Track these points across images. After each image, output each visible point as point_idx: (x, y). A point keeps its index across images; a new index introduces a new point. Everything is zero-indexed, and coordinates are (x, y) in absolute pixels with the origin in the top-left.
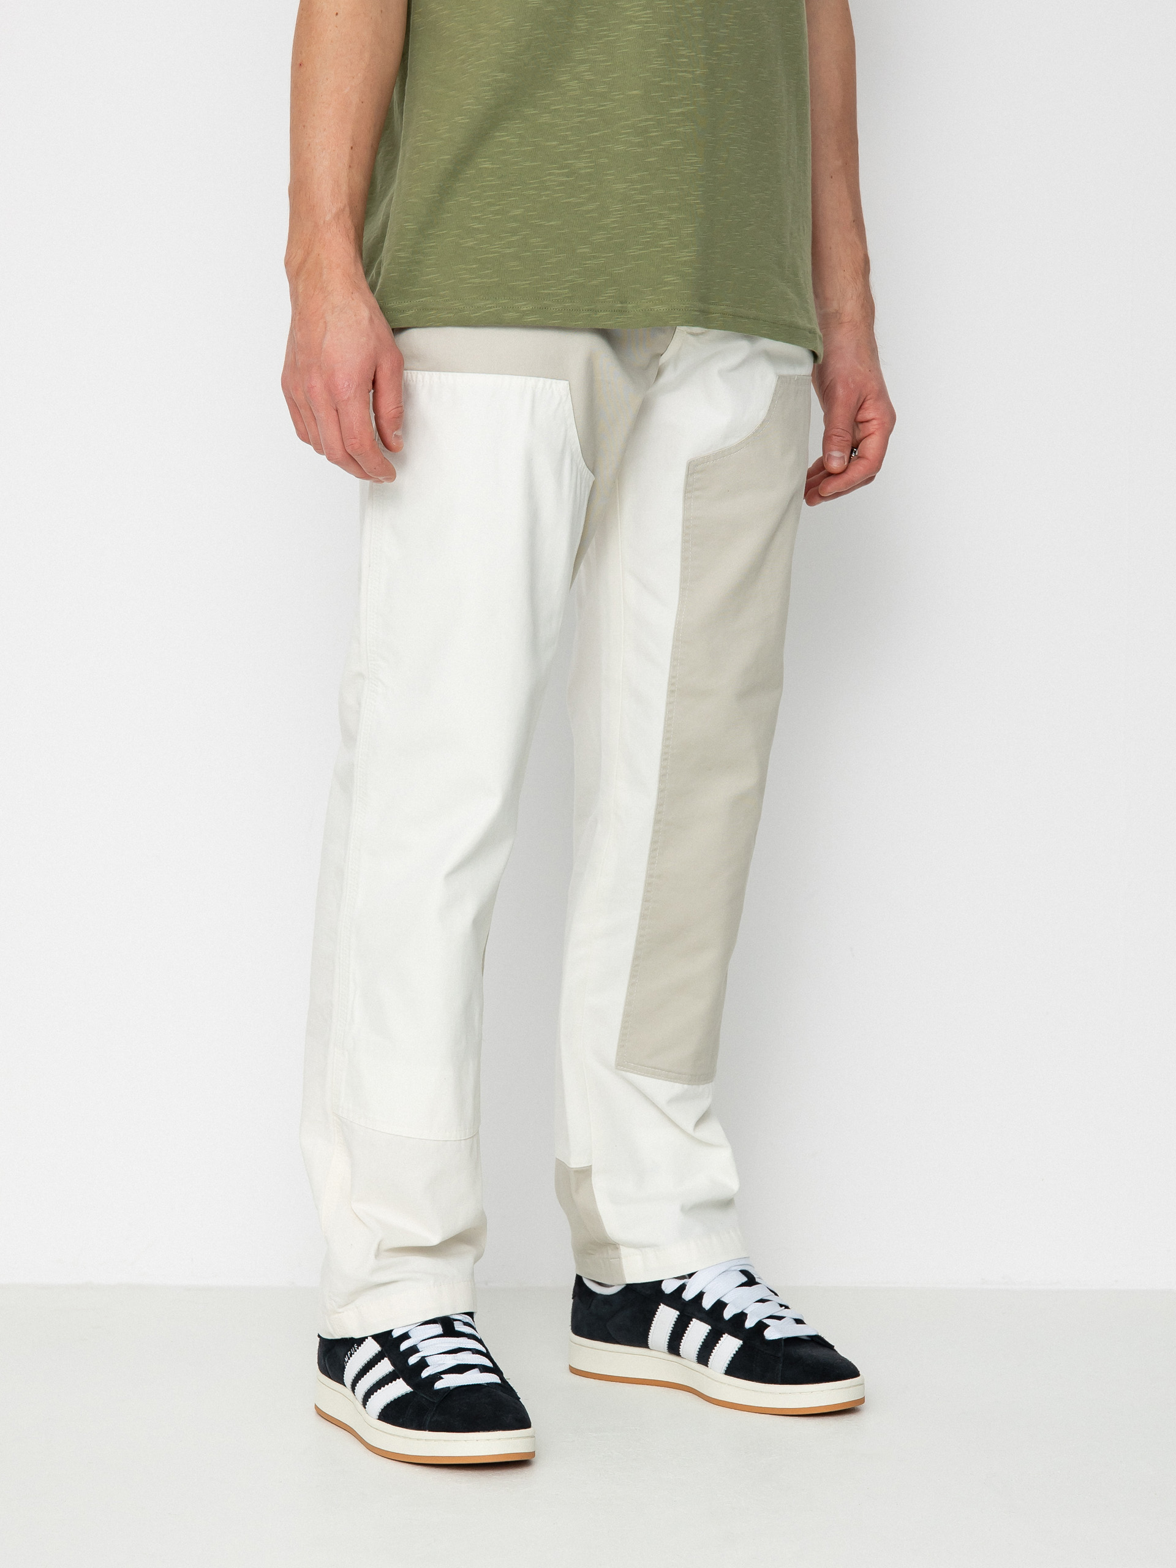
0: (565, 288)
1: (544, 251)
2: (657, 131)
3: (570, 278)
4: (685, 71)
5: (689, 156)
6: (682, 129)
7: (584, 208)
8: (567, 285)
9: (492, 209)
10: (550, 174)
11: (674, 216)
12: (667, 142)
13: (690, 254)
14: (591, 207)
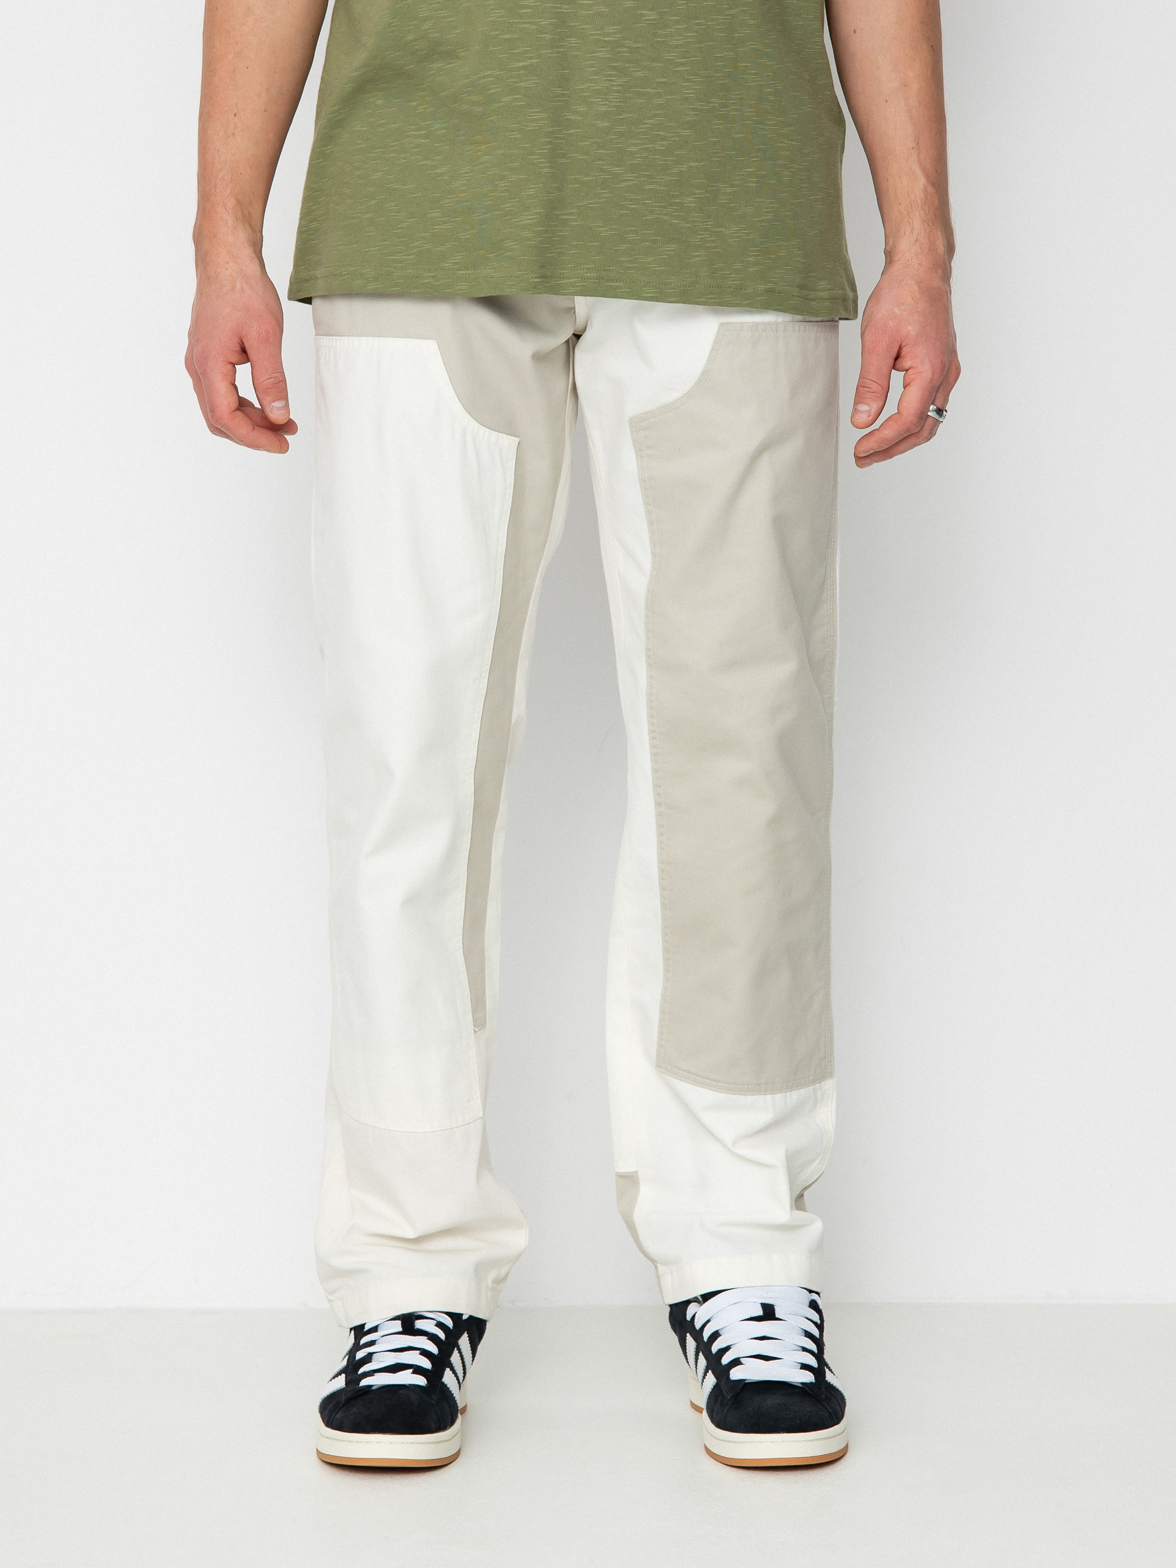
0: (411, 254)
1: (396, 216)
2: (497, 88)
3: (417, 244)
4: (528, 23)
5: (532, 112)
6: (524, 83)
7: (438, 171)
8: (414, 251)
9: (358, 173)
10: (408, 136)
11: (514, 176)
12: (506, 99)
13: (532, 217)
14: (444, 169)
